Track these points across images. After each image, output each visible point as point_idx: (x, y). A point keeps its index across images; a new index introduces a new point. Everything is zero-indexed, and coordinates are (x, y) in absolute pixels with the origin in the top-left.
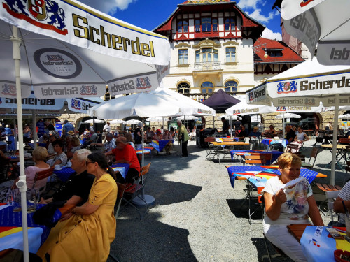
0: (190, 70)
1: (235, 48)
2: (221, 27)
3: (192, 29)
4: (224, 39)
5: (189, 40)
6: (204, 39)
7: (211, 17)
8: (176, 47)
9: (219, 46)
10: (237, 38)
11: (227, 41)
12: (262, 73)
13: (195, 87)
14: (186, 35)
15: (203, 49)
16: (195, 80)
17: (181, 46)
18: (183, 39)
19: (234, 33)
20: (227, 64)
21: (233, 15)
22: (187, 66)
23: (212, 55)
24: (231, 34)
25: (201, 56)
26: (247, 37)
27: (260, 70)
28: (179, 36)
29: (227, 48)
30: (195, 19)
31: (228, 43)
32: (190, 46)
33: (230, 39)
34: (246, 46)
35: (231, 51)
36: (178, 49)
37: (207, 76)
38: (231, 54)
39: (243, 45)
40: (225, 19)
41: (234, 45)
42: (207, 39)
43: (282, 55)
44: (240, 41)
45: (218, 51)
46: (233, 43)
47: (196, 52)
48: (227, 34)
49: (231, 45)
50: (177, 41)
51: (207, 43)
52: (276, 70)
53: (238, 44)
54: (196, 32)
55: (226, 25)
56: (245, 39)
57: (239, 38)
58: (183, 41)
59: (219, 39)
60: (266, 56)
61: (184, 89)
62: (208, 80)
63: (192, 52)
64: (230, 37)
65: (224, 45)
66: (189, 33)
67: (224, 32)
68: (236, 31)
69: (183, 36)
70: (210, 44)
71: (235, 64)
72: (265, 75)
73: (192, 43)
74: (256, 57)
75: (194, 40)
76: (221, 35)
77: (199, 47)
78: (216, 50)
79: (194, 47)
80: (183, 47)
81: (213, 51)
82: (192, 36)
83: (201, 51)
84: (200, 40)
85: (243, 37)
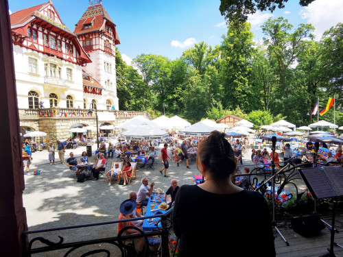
0: (41, 80)
1: (72, 70)
2: (64, 49)
3: (41, 41)
4: (66, 60)
5: (38, 51)
6: (53, 56)
7: (56, 38)
8: (26, 54)
9: (62, 65)
10: (73, 63)
11: (67, 63)
12: (84, 91)
13: (45, 97)
14: (36, 46)
16: (45, 91)
17: (30, 54)
18: (33, 48)
20: (68, 81)
21: (71, 43)
22: (38, 76)
23: (57, 72)
24: (70, 58)
25: (49, 70)
26: (79, 64)
28: (30, 44)
29: (67, 69)
30: (44, 33)
32: (39, 57)
33: (70, 62)
34: (78, 71)
35: (69, 71)
36: (27, 56)
37: (54, 89)
38: (69, 74)
39: (77, 69)
40: (66, 44)
41: (72, 68)
42: (55, 57)
43: (90, 80)
44: (75, 65)
47: (45, 64)
48: (68, 57)
49: (70, 67)
50: (27, 48)
51: (55, 60)
52: (90, 90)
53: (74, 67)
54: (45, 47)
57: (75, 63)
58: (33, 50)
59: (62, 59)
61: (33, 97)
62: (54, 92)
63: (41, 64)
66: (39, 45)
67: (66, 54)
68: (73, 57)
69: (33, 45)
70: (57, 62)
71: (73, 83)
73: (41, 55)
75: (43, 53)
76: (64, 57)
77: (48, 61)
78: (60, 68)
79: (43, 60)
80: (33, 57)
81: (57, 68)
82: (41, 49)
83: (49, 65)
84: (49, 55)
85: (77, 63)
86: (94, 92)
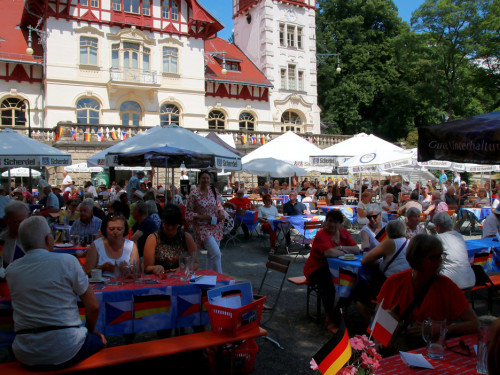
0: (104, 77)
1: (177, 50)
2: (157, 11)
3: (106, 3)
4: (161, 32)
5: (101, 23)
6: (129, 26)
8: (77, 31)
9: (152, 42)
10: (180, 35)
11: (166, 36)
12: (214, 95)
13: (112, 110)
14: (96, 13)
15: (125, 43)
16: (111, 96)
17: (85, 30)
18: (89, 19)
19: (176, 26)
20: (165, 75)
22: (97, 69)
23: (140, 57)
24: (171, 26)
25: (121, 55)
26: (196, 36)
27: (211, 90)
28: (83, 12)
29: (165, 48)
31: (167, 40)
32: (102, 34)
33: (171, 34)
34: (196, 50)
35: (170, 53)
36: (78, 36)
37: (132, 91)
38: (170, 59)
39: (191, 46)
41: (176, 46)
42: (134, 27)
43: (239, 69)
44: (184, 40)
45: (149, 50)
46: (175, 41)
47: (114, 46)
48: (166, 24)
49: (171, 45)
50: (79, 21)
51: (133, 34)
52: (234, 92)
53: (182, 44)
54: (114, 13)
55: (163, 9)
56: (193, 39)
57: (184, 35)
58: (89, 22)
59: (152, 30)
60: (224, 71)
61: (88, 109)
62: (133, 98)
63: (105, 46)
64: (170, 31)
65: (160, 42)
66: (100, 10)
67: (162, 20)
68: (180, 23)
69: (89, 14)
70: (138, 37)
71: (177, 76)
72: (218, 98)
73: (106, 29)
74: (208, 71)
75: (110, 24)
76: (157, 25)
77: (118, 38)
78: (146, 49)
79: (110, 37)
80: (89, 34)
81: (141, 49)
82: (107, 17)
83: (122, 47)
84: (121, 26)
85: (190, 34)
86: (245, 94)
